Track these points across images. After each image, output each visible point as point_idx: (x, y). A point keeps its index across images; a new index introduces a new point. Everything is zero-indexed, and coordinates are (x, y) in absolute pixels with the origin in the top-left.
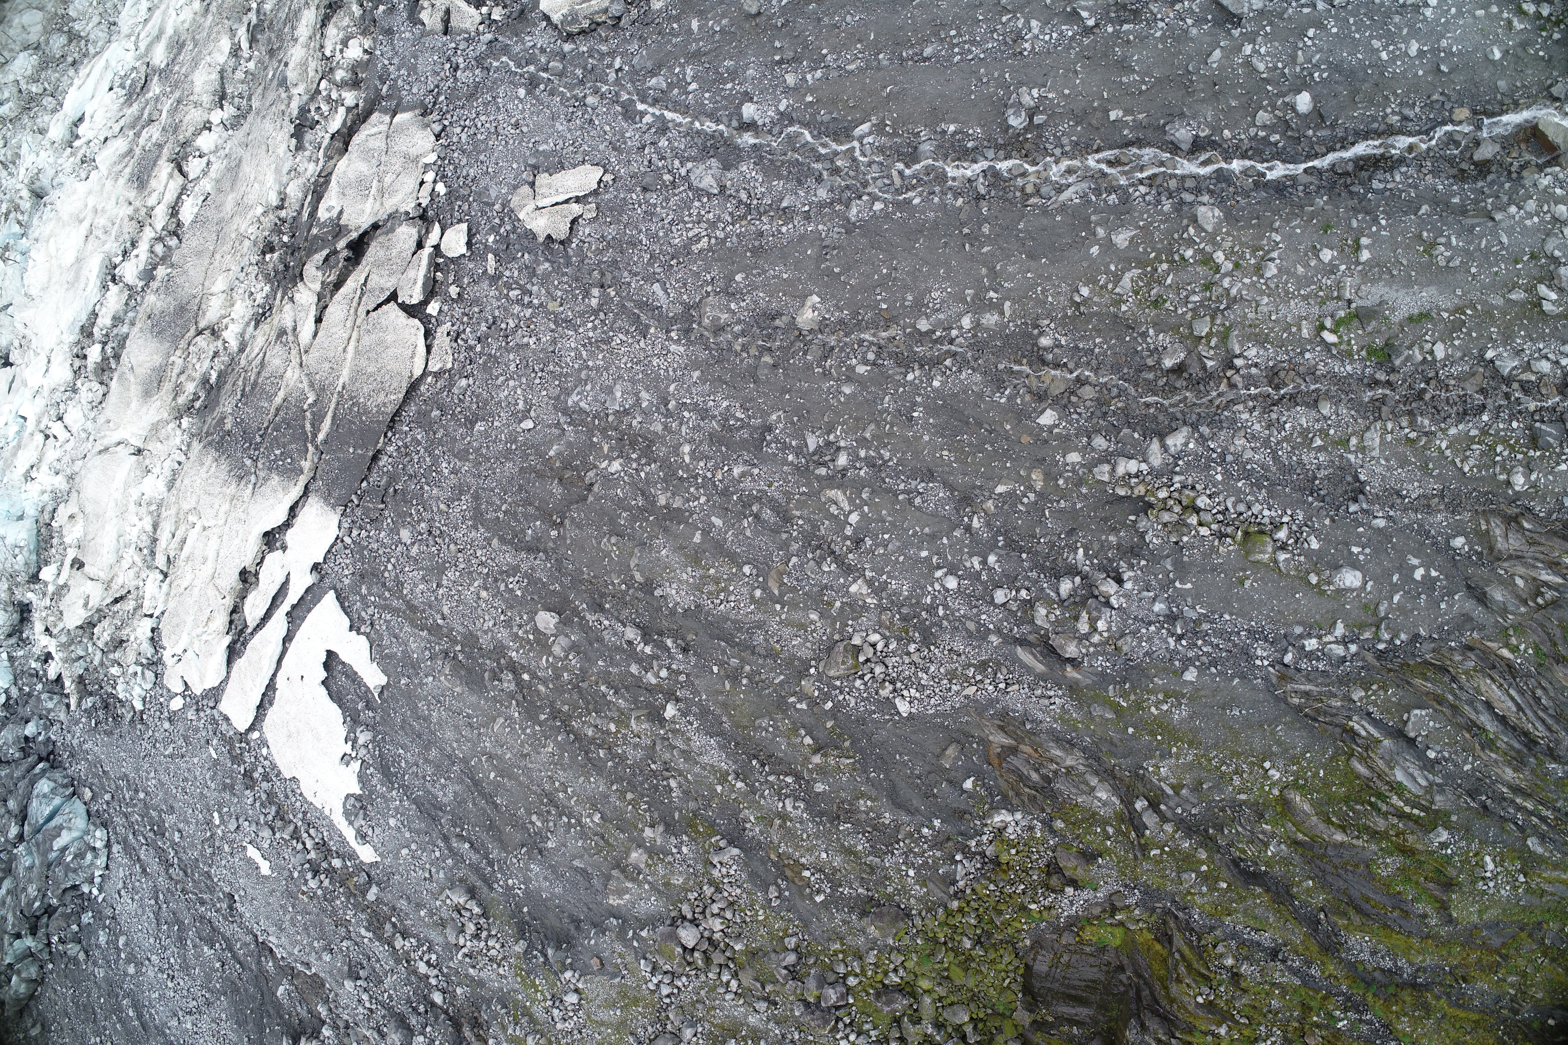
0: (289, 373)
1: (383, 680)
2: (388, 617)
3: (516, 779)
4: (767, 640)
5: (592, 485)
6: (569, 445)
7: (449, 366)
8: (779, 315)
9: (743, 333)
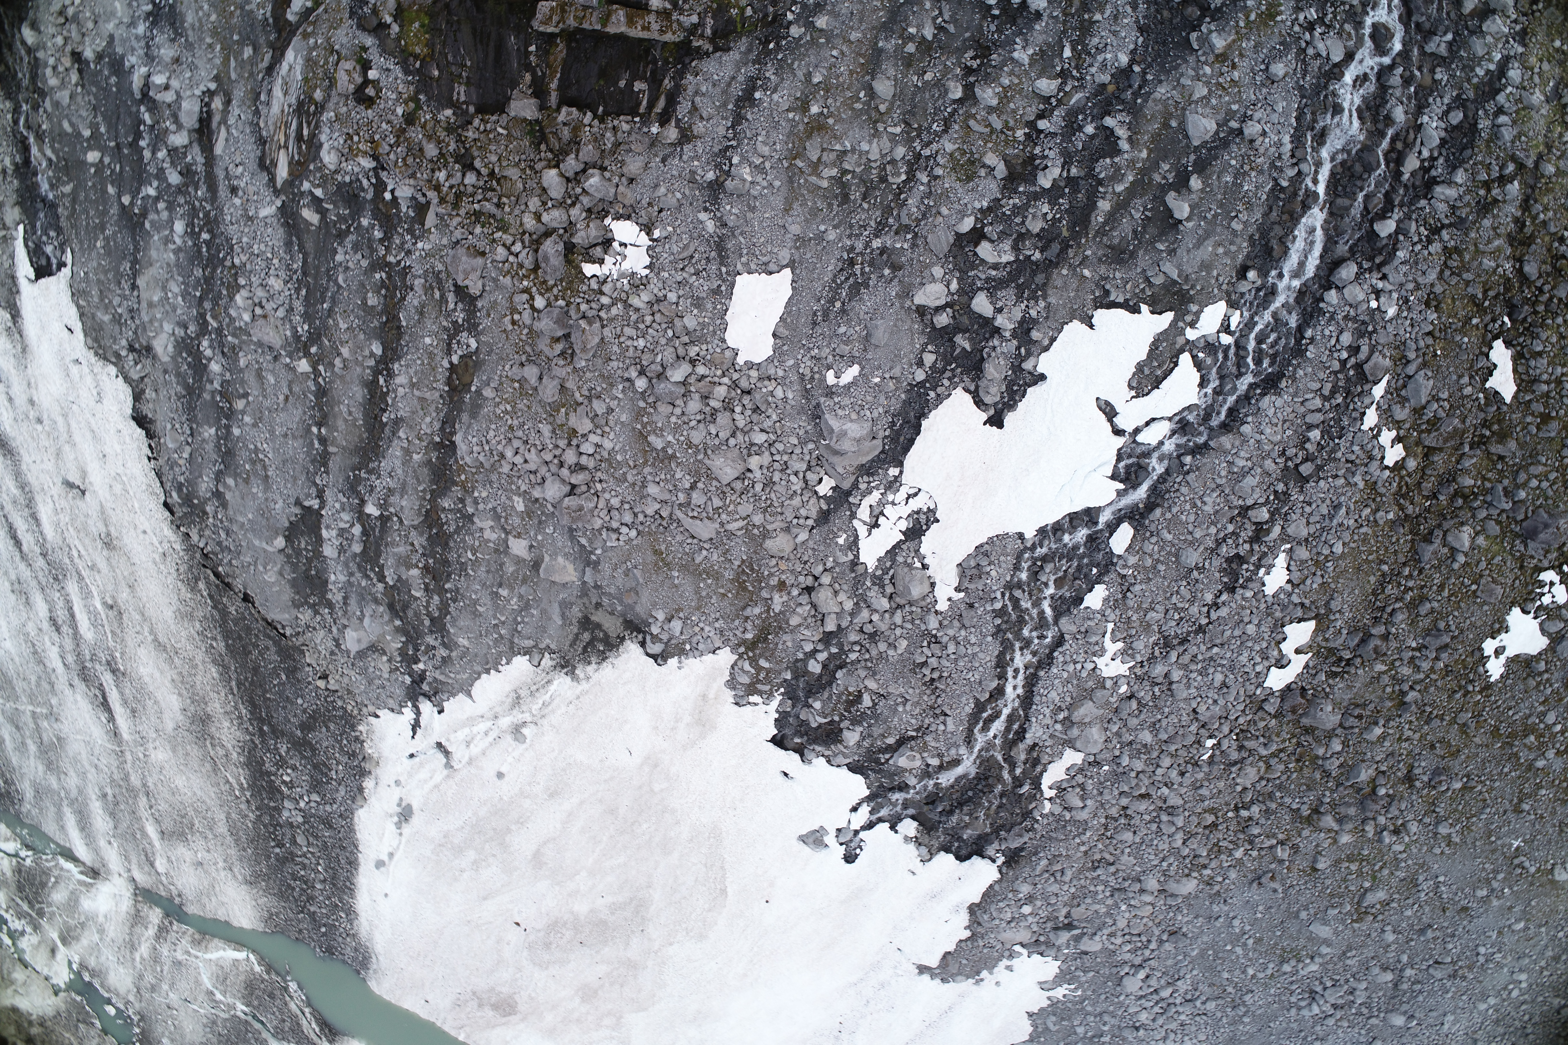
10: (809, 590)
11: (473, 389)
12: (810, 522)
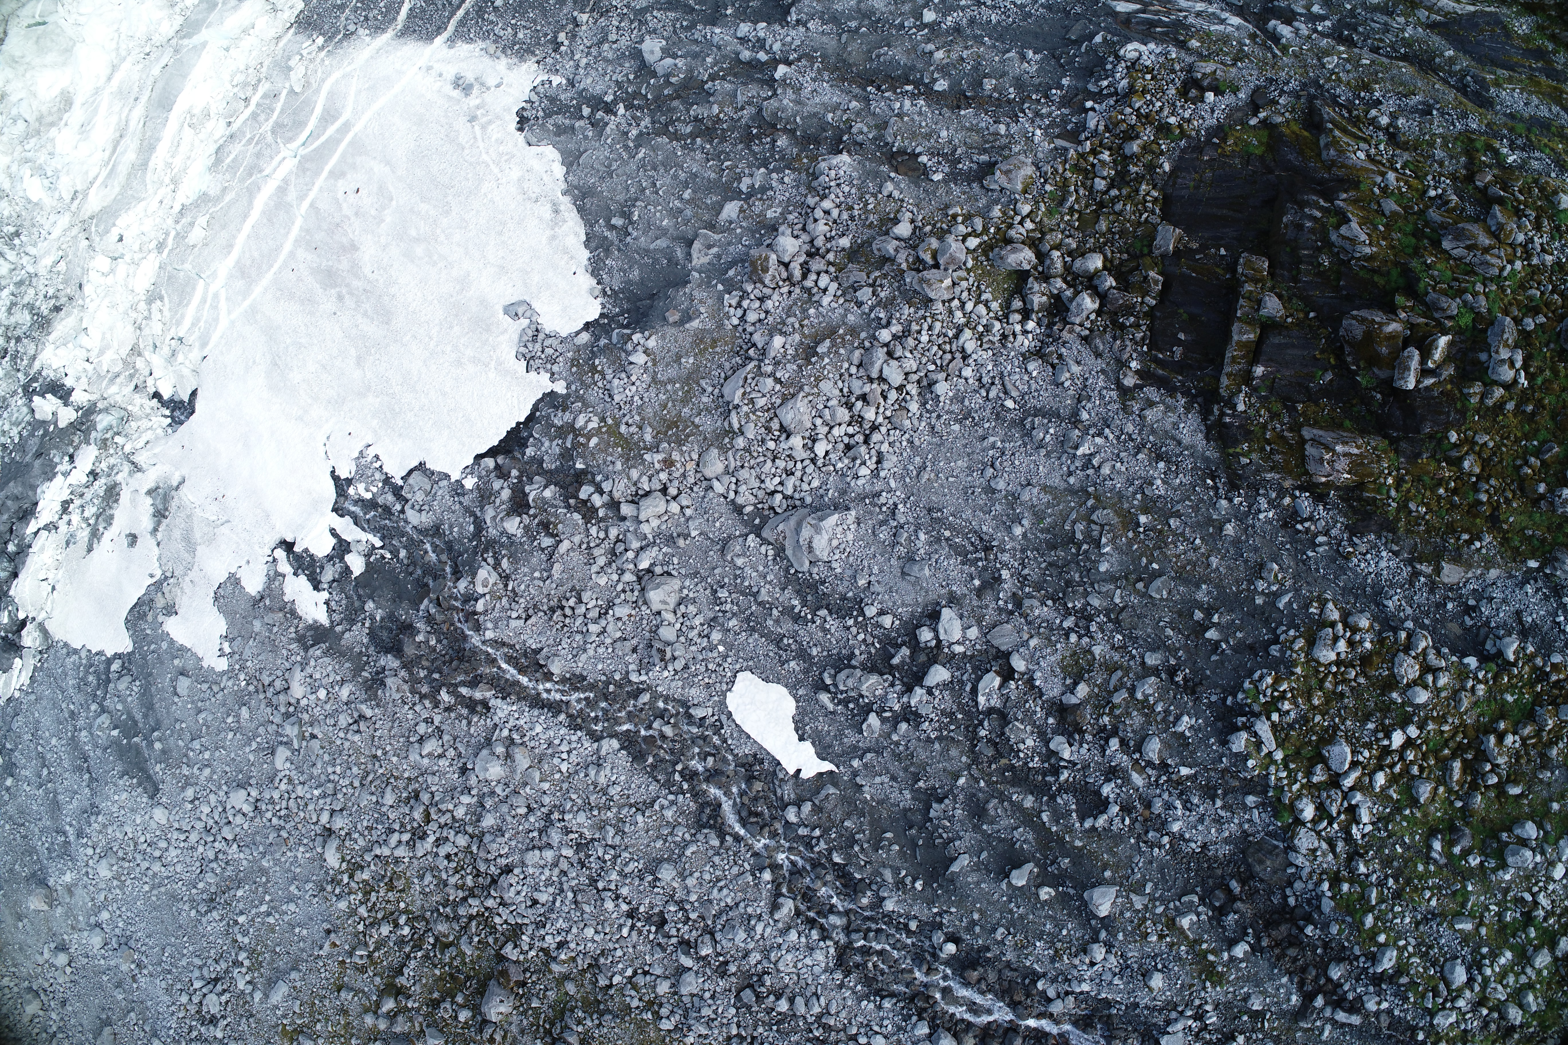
10: (664, 490)
11: (893, 175)
12: (732, 495)
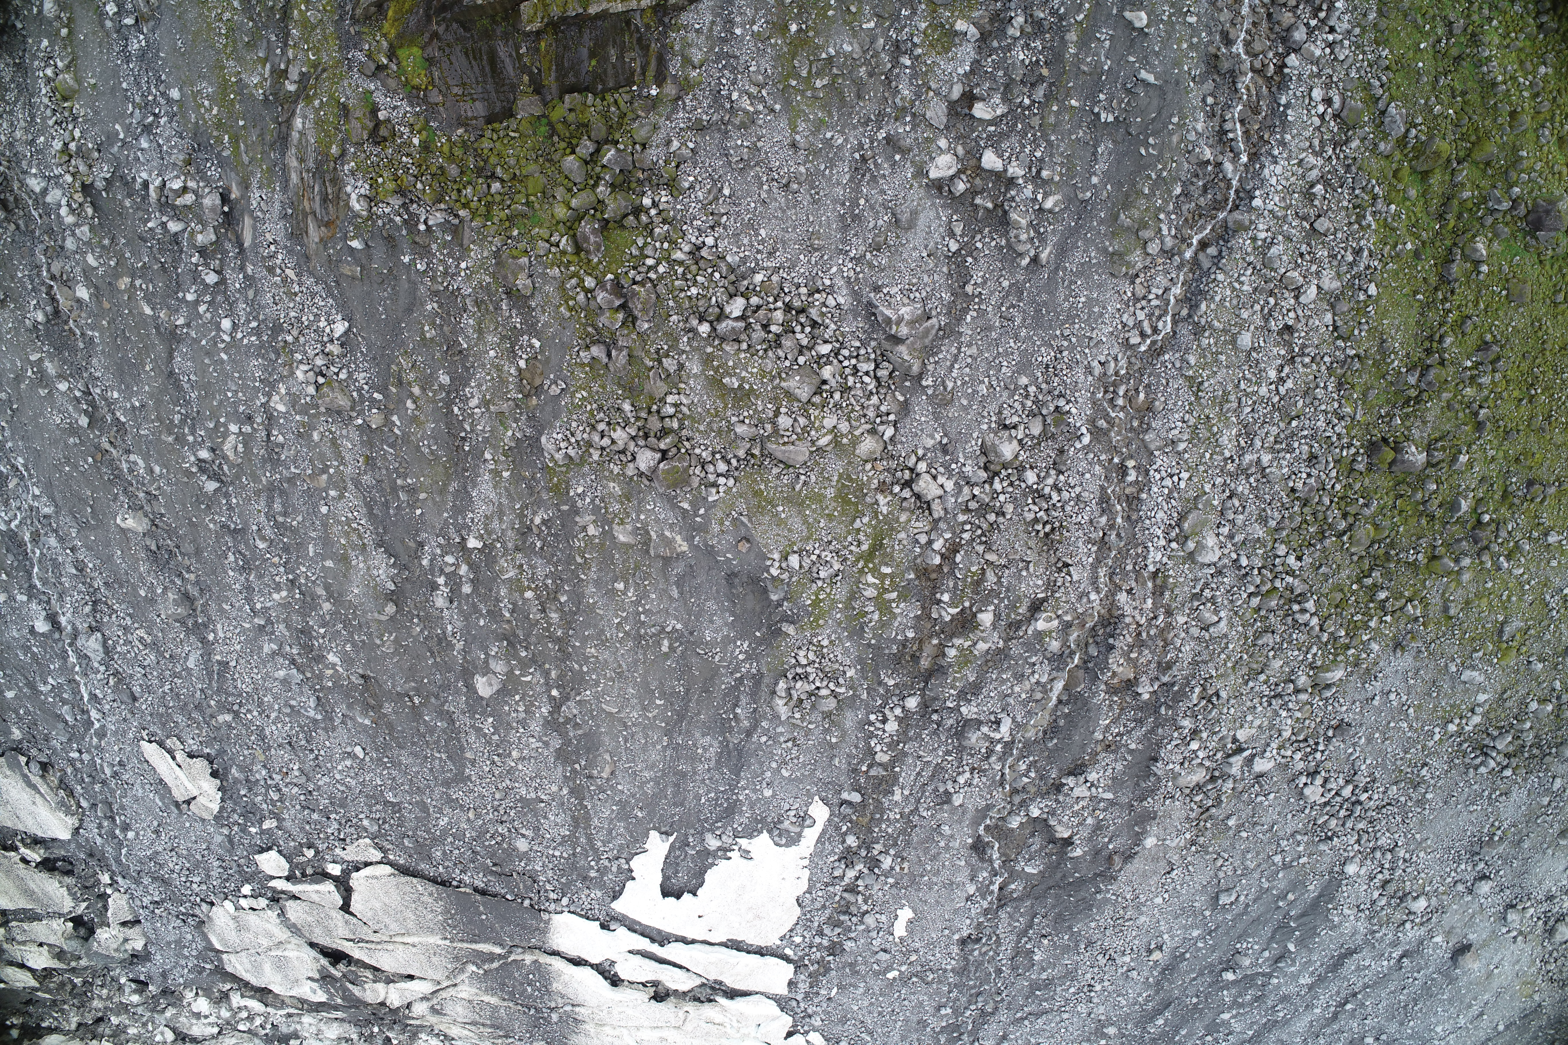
0: (463, 995)
1: (654, 835)
2: (599, 844)
3: (644, 677)
4: (365, 473)
5: (363, 676)
6: (350, 706)
7: (367, 840)
8: (147, 548)
9: (180, 575)
10: (908, 483)
12: (892, 417)
